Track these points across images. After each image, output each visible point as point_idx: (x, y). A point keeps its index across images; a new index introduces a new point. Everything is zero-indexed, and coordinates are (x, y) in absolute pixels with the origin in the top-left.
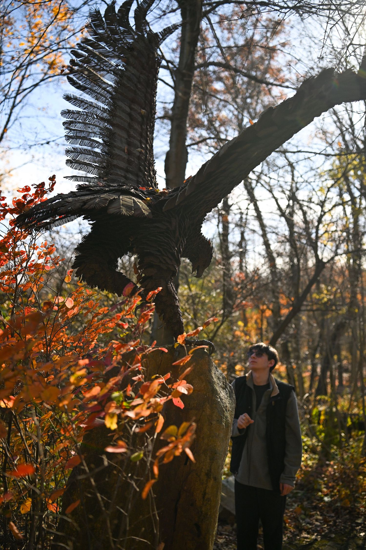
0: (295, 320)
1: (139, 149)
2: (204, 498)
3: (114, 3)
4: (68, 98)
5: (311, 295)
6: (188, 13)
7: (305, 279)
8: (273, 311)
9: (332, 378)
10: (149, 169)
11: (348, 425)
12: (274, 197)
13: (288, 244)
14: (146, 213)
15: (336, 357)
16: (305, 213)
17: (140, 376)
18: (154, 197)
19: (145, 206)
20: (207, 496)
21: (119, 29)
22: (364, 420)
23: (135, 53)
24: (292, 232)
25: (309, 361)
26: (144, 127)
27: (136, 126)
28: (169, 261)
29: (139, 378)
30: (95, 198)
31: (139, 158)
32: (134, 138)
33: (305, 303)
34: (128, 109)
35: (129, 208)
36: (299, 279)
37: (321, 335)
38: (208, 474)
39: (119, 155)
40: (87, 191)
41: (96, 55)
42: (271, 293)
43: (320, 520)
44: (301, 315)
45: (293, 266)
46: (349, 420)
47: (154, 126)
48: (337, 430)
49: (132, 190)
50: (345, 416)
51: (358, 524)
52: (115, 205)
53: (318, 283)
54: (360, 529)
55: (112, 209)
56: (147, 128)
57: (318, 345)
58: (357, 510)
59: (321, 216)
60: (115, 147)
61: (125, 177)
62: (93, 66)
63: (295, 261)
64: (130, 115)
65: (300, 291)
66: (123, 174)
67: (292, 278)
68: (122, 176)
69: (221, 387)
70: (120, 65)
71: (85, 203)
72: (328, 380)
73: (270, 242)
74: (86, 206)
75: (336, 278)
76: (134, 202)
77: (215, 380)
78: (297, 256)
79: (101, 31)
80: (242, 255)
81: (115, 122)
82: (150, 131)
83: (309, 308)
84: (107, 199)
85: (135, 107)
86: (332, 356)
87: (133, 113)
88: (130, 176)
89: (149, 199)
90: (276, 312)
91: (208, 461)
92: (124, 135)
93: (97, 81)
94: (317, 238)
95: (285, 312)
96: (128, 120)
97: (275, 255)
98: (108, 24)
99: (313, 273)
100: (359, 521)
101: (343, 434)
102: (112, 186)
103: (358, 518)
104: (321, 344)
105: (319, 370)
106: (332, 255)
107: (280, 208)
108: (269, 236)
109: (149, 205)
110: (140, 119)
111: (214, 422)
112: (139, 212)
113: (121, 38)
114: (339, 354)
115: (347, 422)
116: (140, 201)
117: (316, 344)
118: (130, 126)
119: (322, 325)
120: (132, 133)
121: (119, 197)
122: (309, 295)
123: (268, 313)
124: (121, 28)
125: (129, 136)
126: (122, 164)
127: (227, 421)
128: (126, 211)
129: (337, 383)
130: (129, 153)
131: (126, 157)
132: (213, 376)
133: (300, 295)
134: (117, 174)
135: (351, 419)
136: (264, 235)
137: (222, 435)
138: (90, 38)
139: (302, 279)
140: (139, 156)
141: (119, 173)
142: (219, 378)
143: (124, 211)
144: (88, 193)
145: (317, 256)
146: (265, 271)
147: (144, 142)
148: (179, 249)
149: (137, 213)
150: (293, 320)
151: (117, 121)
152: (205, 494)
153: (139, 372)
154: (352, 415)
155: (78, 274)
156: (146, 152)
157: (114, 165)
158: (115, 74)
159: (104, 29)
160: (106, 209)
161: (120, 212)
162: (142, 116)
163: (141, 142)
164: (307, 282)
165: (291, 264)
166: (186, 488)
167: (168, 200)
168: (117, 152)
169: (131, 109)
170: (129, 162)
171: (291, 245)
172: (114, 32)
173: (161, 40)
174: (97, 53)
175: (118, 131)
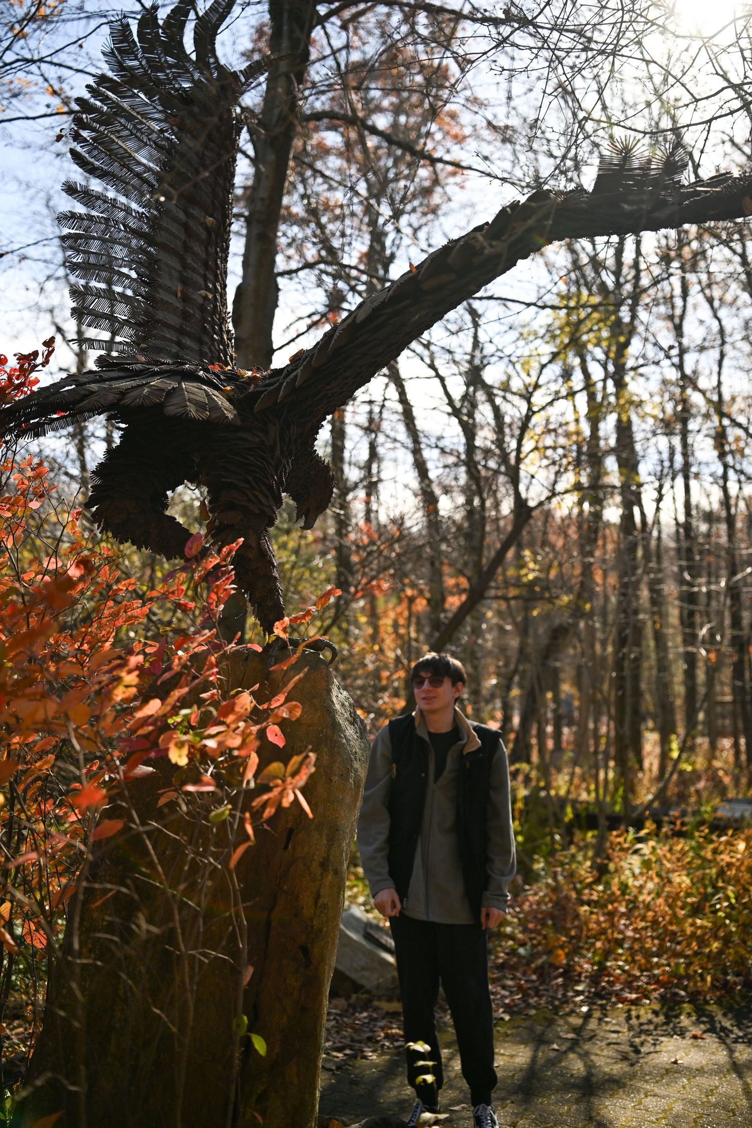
0: (473, 618)
1: (203, 292)
2: (316, 903)
3: (155, 8)
4: (70, 189)
5: (505, 570)
6: (286, 16)
7: (493, 541)
8: (429, 601)
9: (541, 736)
10: (221, 329)
11: (567, 819)
12: (438, 375)
13: (463, 469)
14: (230, 416)
15: (549, 695)
16: (496, 410)
17: (215, 691)
18: (236, 386)
19: (227, 404)
20: (321, 901)
21: (166, 61)
22: (597, 810)
23: (196, 109)
24: (470, 447)
25: (498, 703)
26: (211, 250)
27: (197, 248)
28: (264, 500)
29: (213, 695)
30: (139, 386)
31: (202, 309)
32: (194, 270)
33: (493, 584)
34: (182, 216)
35: (200, 405)
36: (483, 538)
37: (522, 650)
38: (324, 865)
39: (167, 302)
40: (119, 370)
41: (124, 110)
42: (428, 565)
43: (510, 987)
44: (484, 610)
45: (470, 514)
46: (569, 810)
47: (228, 247)
48: (547, 830)
49: (201, 373)
50: (562, 802)
51: (578, 993)
52: (175, 400)
53: (520, 547)
54: (582, 1001)
55: (172, 408)
56: (217, 252)
57: (515, 671)
58: (578, 968)
59: (528, 418)
60: (160, 286)
61: (179, 344)
62: (118, 132)
63: (476, 502)
64: (186, 227)
65: (484, 561)
66: (174, 339)
67: (468, 536)
68: (172, 341)
69: (347, 719)
70: (167, 131)
71: (123, 393)
72: (534, 741)
73: (430, 465)
74: (127, 401)
75: (552, 538)
76: (208, 395)
77: (338, 707)
78: (480, 493)
79: (131, 63)
80: (372, 487)
81: (158, 239)
82: (221, 258)
83: (500, 593)
84: (162, 390)
85: (196, 212)
86: (543, 691)
87: (191, 223)
88: (188, 342)
89: (229, 388)
90: (437, 602)
91: (325, 842)
92: (175, 263)
93: (126, 160)
94: (519, 460)
95: (454, 602)
96: (183, 237)
97: (437, 491)
98: (144, 50)
99: (509, 528)
100: (580, 988)
101: (557, 837)
102: (163, 364)
103: (578, 982)
104: (521, 668)
105: (516, 720)
106: (546, 493)
107: (451, 403)
108: (427, 454)
109: (230, 400)
110: (204, 235)
111: (335, 778)
112: (218, 414)
113: (168, 79)
114: (556, 690)
115: (566, 814)
116: (216, 393)
117: (512, 666)
118: (186, 248)
119: (524, 629)
120: (189, 261)
121: (180, 384)
122: (500, 570)
123: (421, 605)
124: (169, 59)
125: (185, 266)
126: (174, 320)
127: (357, 776)
128: (197, 411)
129: (550, 744)
130: (185, 299)
131: (179, 305)
132: (334, 699)
133: (485, 568)
134: (164, 338)
135: (574, 807)
136: (416, 452)
137: (348, 799)
138: (110, 74)
139: (488, 540)
140: (203, 305)
141: (168, 336)
142: (343, 705)
143: (192, 410)
144: (121, 374)
145: (517, 494)
146: (415, 522)
147: (210, 276)
148: (280, 478)
149: (215, 415)
150: (468, 619)
151: (162, 237)
152: (318, 897)
153: (212, 685)
154: (574, 803)
155: (95, 518)
156: (215, 297)
157: (159, 321)
158: (159, 147)
159: (136, 59)
160: (161, 406)
161: (187, 413)
162: (208, 230)
163: (206, 279)
164: (498, 546)
165: (468, 508)
166: (285, 887)
167: (263, 392)
168: (163, 295)
169: (188, 214)
170: (185, 316)
171: (469, 472)
172: (156, 66)
173: (243, 84)
174: (125, 105)
175: (164, 257)
